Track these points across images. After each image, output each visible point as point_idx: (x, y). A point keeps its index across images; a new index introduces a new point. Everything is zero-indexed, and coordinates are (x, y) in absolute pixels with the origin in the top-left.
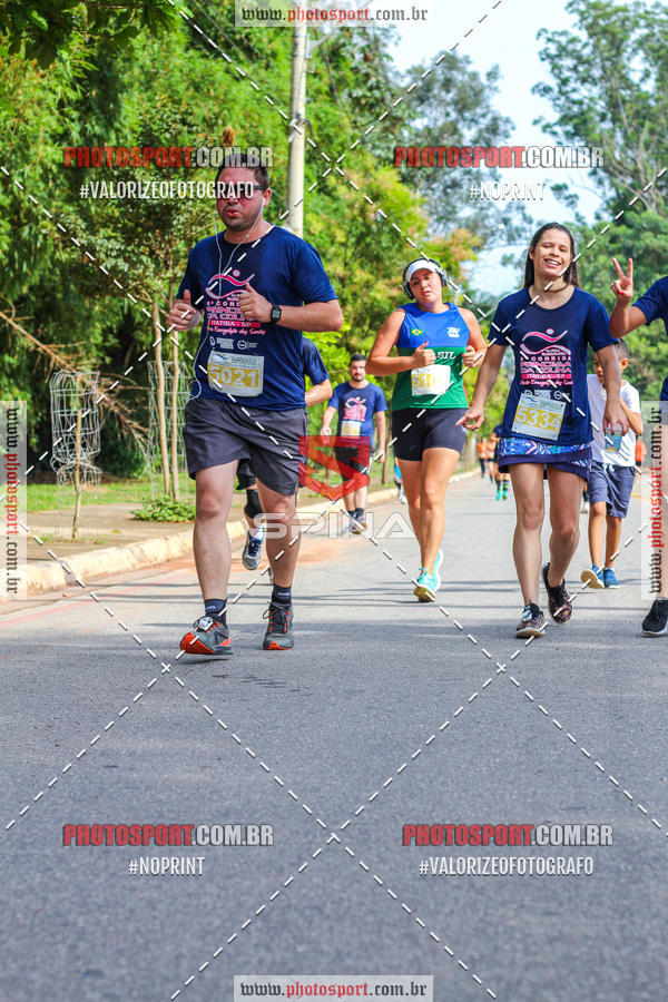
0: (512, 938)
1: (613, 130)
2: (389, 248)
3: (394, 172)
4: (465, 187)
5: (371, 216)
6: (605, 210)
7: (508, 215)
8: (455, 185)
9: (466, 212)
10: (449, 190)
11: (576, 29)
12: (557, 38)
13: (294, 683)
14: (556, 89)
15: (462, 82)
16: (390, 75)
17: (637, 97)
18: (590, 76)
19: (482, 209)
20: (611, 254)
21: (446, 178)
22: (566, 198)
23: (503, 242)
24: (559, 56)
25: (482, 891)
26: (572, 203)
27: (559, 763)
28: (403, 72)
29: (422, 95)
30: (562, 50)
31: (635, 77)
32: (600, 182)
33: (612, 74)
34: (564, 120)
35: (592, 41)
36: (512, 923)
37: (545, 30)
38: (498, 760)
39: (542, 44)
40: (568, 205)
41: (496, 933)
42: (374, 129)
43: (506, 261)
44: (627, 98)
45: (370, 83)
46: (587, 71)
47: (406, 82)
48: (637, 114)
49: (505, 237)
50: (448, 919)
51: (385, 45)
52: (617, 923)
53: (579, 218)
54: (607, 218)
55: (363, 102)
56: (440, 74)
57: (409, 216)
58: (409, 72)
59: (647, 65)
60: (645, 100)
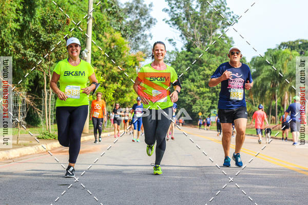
1: (187, 23)
2: (118, 57)
3: (120, 34)
4: (142, 39)
5: (112, 47)
6: (184, 47)
8: (139, 38)
9: (142, 47)
10: (137, 40)
14: (170, 10)
15: (141, 7)
16: (119, 5)
17: (194, 13)
18: (180, 7)
19: (147, 46)
20: (186, 60)
21: (136, 36)
22: (172, 43)
26: (174, 45)
28: (123, 4)
29: (129, 11)
31: (194, 7)
32: (183, 38)
33: (187, 6)
34: (172, 19)
42: (114, 21)
44: (191, 13)
45: (113, 7)
46: (179, 5)
47: (124, 7)
48: (194, 18)
53: (176, 49)
54: (185, 49)
55: (111, 12)
56: (135, 5)
57: (124, 47)
58: (125, 4)
59: (197, 3)
60: (197, 14)
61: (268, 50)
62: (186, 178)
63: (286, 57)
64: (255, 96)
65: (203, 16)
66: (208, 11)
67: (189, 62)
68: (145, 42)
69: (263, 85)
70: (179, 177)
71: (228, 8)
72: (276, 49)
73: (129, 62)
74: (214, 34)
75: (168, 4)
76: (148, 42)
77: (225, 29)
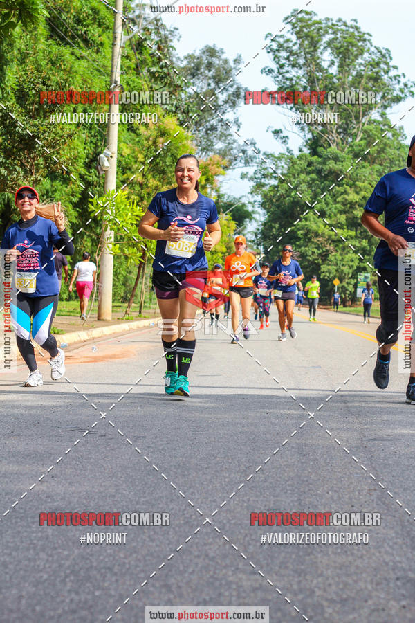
0: (230, 588)
3: (175, 118)
4: (219, 130)
5: (160, 145)
6: (305, 146)
7: (245, 148)
8: (213, 128)
9: (219, 145)
10: (209, 132)
11: (289, 34)
12: (277, 39)
13: (103, 432)
14: (276, 71)
15: (218, 65)
16: (174, 59)
17: (326, 77)
18: (297, 63)
19: (229, 143)
20: (308, 173)
21: (208, 124)
22: (281, 138)
23: (242, 164)
24: (278, 50)
25: (213, 559)
26: (284, 141)
27: (265, 482)
28: (182, 59)
29: (194, 72)
30: (280, 46)
31: (325, 65)
32: (302, 129)
33: (311, 62)
34: (281, 90)
35: (299, 42)
36: (231, 579)
37: (270, 34)
38: (227, 480)
39: (268, 42)
40: (282, 143)
41: (221, 584)
43: (243, 176)
44: (320, 77)
45: (161, 63)
46: (296, 60)
47: (185, 63)
48: (325, 87)
49: (243, 161)
50: (192, 576)
51: (171, 41)
52: (296, 580)
53: (289, 150)
54: (306, 151)
55: (157, 75)
56: (205, 59)
57: (184, 146)
58: (186, 58)
59: (333, 58)
60: (331, 78)
65: (343, 83)
66: (355, 73)
67: (314, 176)
68: (226, 136)
71: (395, 67)
74: (365, 120)
75: (273, 57)
76: (232, 135)
77: (388, 109)
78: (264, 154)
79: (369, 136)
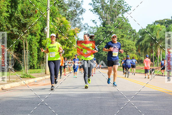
1: (103, 11)
2: (64, 31)
3: (65, 18)
4: (78, 21)
5: (61, 25)
7: (85, 26)
8: (76, 20)
9: (78, 25)
14: (93, 4)
15: (77, 3)
16: (65, 1)
18: (98, 2)
19: (80, 24)
20: (102, 32)
21: (74, 19)
23: (84, 30)
29: (70, 5)
31: (106, 2)
32: (100, 20)
33: (102, 1)
34: (94, 9)
40: (95, 24)
42: (62, 11)
43: (84, 33)
44: (105, 6)
45: (61, 3)
48: (107, 8)
53: (97, 26)
54: (102, 26)
55: (60, 6)
56: (73, 1)
57: (68, 25)
58: (68, 1)
60: (108, 6)
61: (148, 25)
62: (103, 98)
63: (158, 29)
64: (142, 51)
65: (111, 7)
66: (114, 4)
67: (104, 33)
69: (146, 45)
70: (99, 97)
71: (125, 2)
72: (152, 24)
73: (71, 33)
74: (118, 17)
76: (81, 22)
77: (124, 14)
78: (90, 27)
79: (119, 21)
